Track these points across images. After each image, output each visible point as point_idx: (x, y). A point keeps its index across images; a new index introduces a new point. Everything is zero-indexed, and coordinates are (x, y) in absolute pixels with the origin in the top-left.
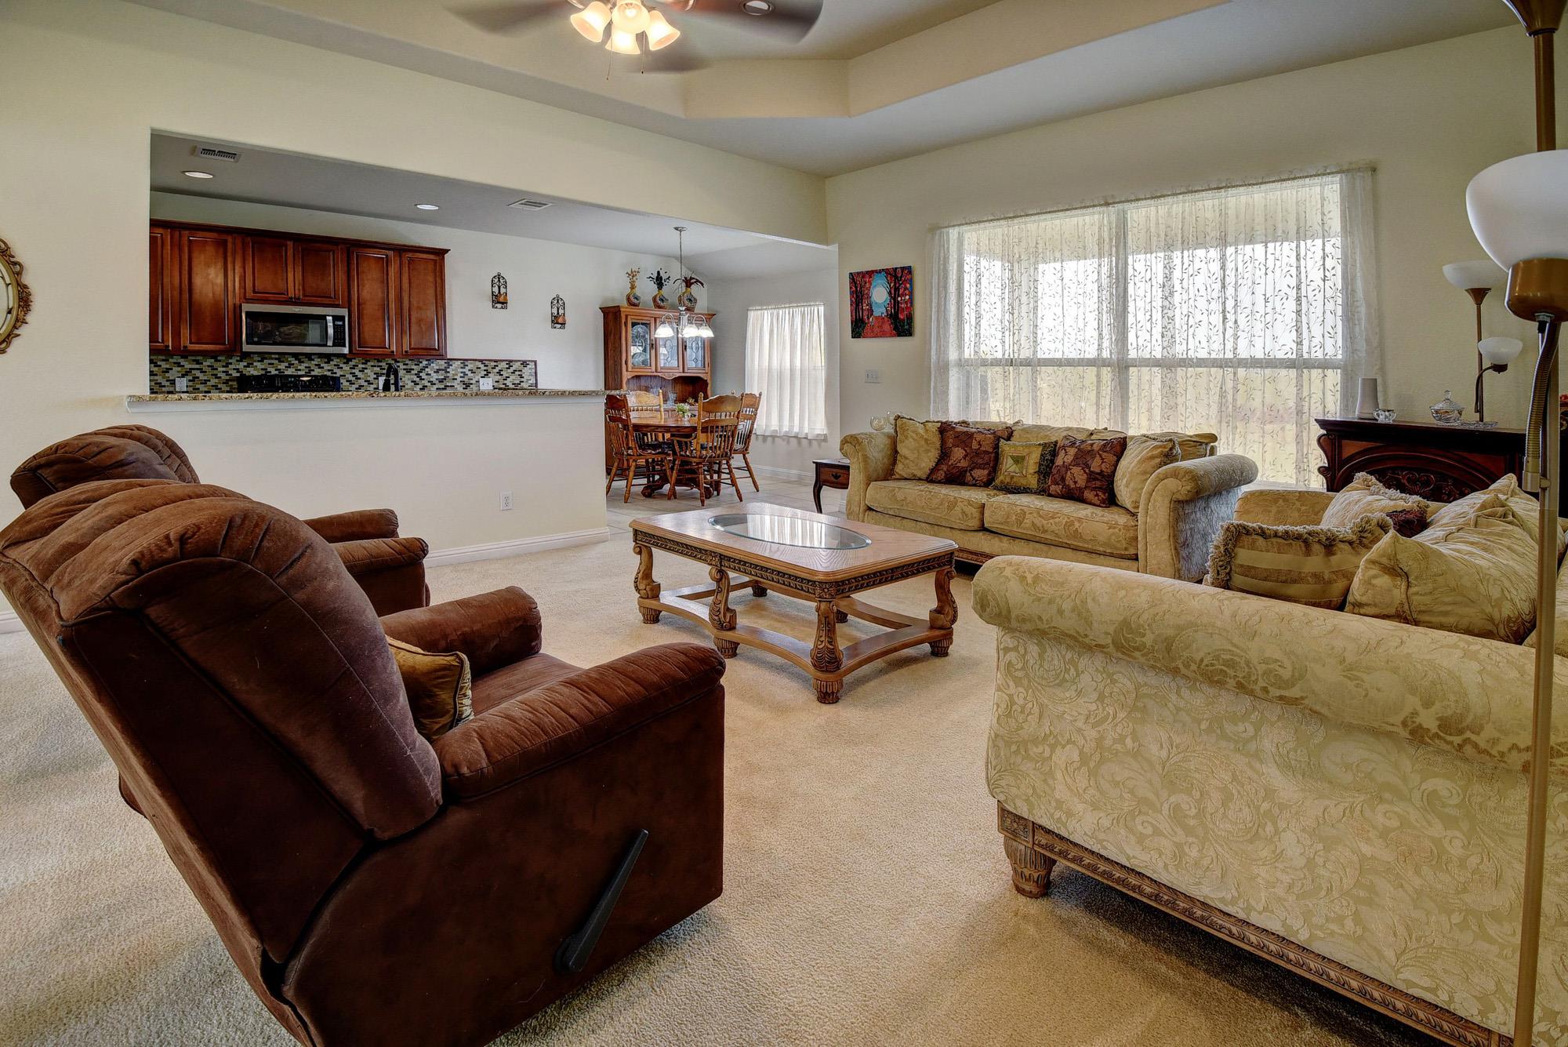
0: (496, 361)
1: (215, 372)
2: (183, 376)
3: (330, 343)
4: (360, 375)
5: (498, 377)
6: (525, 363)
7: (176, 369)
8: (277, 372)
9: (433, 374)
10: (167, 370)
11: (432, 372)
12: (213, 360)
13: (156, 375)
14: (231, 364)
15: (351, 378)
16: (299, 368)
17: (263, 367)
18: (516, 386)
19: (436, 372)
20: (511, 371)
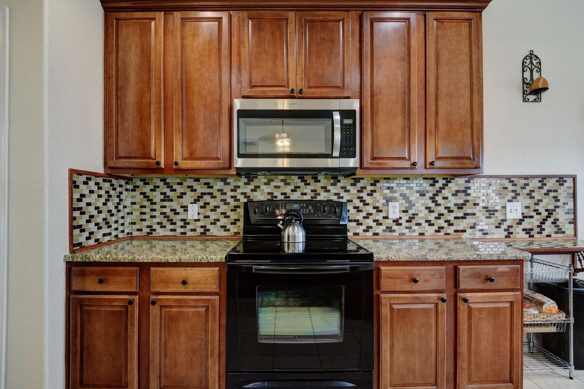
0: (526, 178)
1: (224, 197)
2: (196, 201)
3: (336, 153)
4: (368, 199)
5: (528, 201)
6: (561, 180)
7: (190, 194)
8: (282, 197)
9: (451, 198)
10: (181, 196)
12: (222, 183)
13: (172, 200)
14: (239, 187)
15: (357, 202)
16: (305, 191)
17: (269, 191)
18: (550, 213)
19: (453, 195)
20: (544, 191)
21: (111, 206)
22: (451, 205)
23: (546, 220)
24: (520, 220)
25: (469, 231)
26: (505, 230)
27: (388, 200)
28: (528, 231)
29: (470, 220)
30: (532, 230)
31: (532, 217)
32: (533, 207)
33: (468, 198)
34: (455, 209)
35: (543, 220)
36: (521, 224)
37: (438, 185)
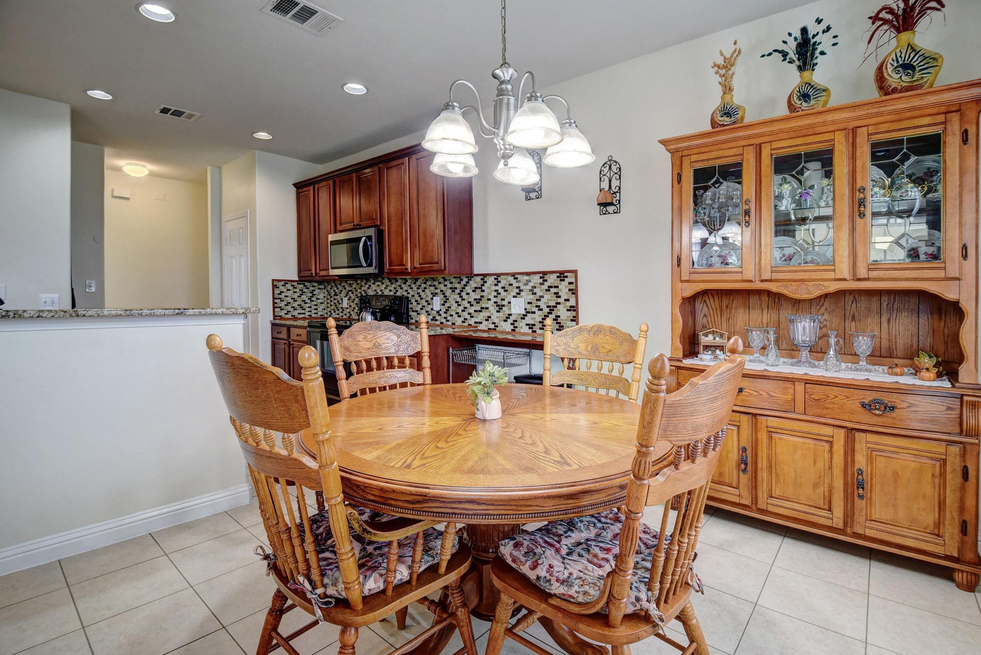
0: (528, 274)
4: (423, 295)
5: (531, 297)
6: (562, 275)
8: (381, 293)
9: (472, 294)
11: (470, 291)
15: (417, 297)
16: (391, 289)
17: (375, 289)
18: (552, 309)
19: (474, 291)
20: (545, 287)
21: (304, 297)
22: (471, 300)
23: (548, 316)
24: (524, 315)
25: (485, 323)
26: (512, 324)
27: (434, 294)
28: (531, 326)
29: (485, 314)
30: (534, 325)
31: (534, 313)
32: (535, 303)
33: (483, 294)
34: (474, 303)
35: (545, 316)
36: (524, 319)
37: (463, 282)
